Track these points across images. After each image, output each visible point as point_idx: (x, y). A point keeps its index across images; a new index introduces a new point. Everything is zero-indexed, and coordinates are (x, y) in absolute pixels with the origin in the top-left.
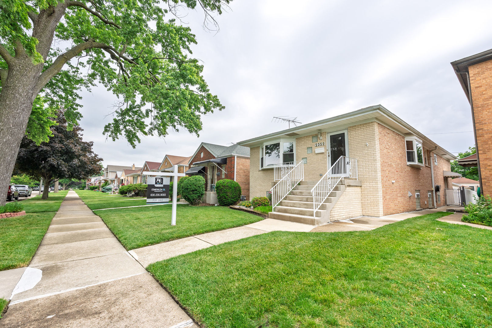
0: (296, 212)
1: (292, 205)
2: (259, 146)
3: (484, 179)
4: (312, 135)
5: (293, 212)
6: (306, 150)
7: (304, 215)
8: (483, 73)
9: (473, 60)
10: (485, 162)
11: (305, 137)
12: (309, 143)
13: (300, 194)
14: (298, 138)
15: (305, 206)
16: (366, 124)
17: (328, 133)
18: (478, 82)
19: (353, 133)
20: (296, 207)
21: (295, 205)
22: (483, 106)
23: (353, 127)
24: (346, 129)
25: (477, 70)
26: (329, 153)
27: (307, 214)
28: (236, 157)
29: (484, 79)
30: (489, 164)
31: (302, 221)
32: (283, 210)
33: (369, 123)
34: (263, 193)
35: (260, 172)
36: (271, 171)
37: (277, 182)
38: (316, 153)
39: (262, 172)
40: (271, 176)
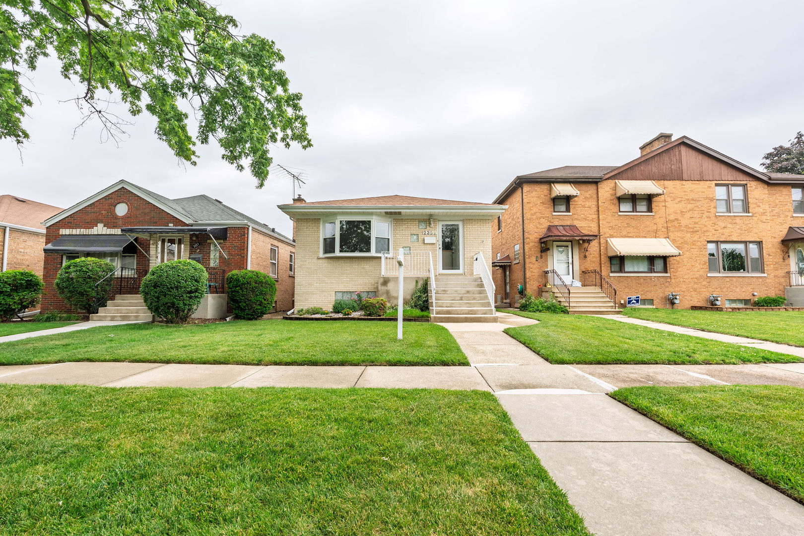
0: (465, 312)
1: (449, 305)
2: (320, 219)
3: (528, 278)
4: (419, 219)
5: (459, 313)
6: (410, 237)
7: (475, 314)
8: (532, 192)
9: (529, 180)
10: (529, 265)
11: (408, 219)
12: (415, 228)
13: (444, 293)
14: (397, 219)
15: (468, 305)
16: (483, 220)
17: (439, 221)
18: (529, 198)
19: (469, 226)
20: (455, 307)
21: (453, 305)
22: (530, 219)
23: (470, 220)
24: (460, 221)
25: (529, 189)
26: (439, 245)
27: (478, 313)
28: (250, 229)
29: (532, 197)
30: (531, 267)
31: (482, 320)
32: (444, 311)
33: (486, 220)
34: (327, 294)
35: (320, 261)
36: (346, 260)
37: (388, 278)
38: (425, 242)
39: (326, 261)
40: (345, 268)
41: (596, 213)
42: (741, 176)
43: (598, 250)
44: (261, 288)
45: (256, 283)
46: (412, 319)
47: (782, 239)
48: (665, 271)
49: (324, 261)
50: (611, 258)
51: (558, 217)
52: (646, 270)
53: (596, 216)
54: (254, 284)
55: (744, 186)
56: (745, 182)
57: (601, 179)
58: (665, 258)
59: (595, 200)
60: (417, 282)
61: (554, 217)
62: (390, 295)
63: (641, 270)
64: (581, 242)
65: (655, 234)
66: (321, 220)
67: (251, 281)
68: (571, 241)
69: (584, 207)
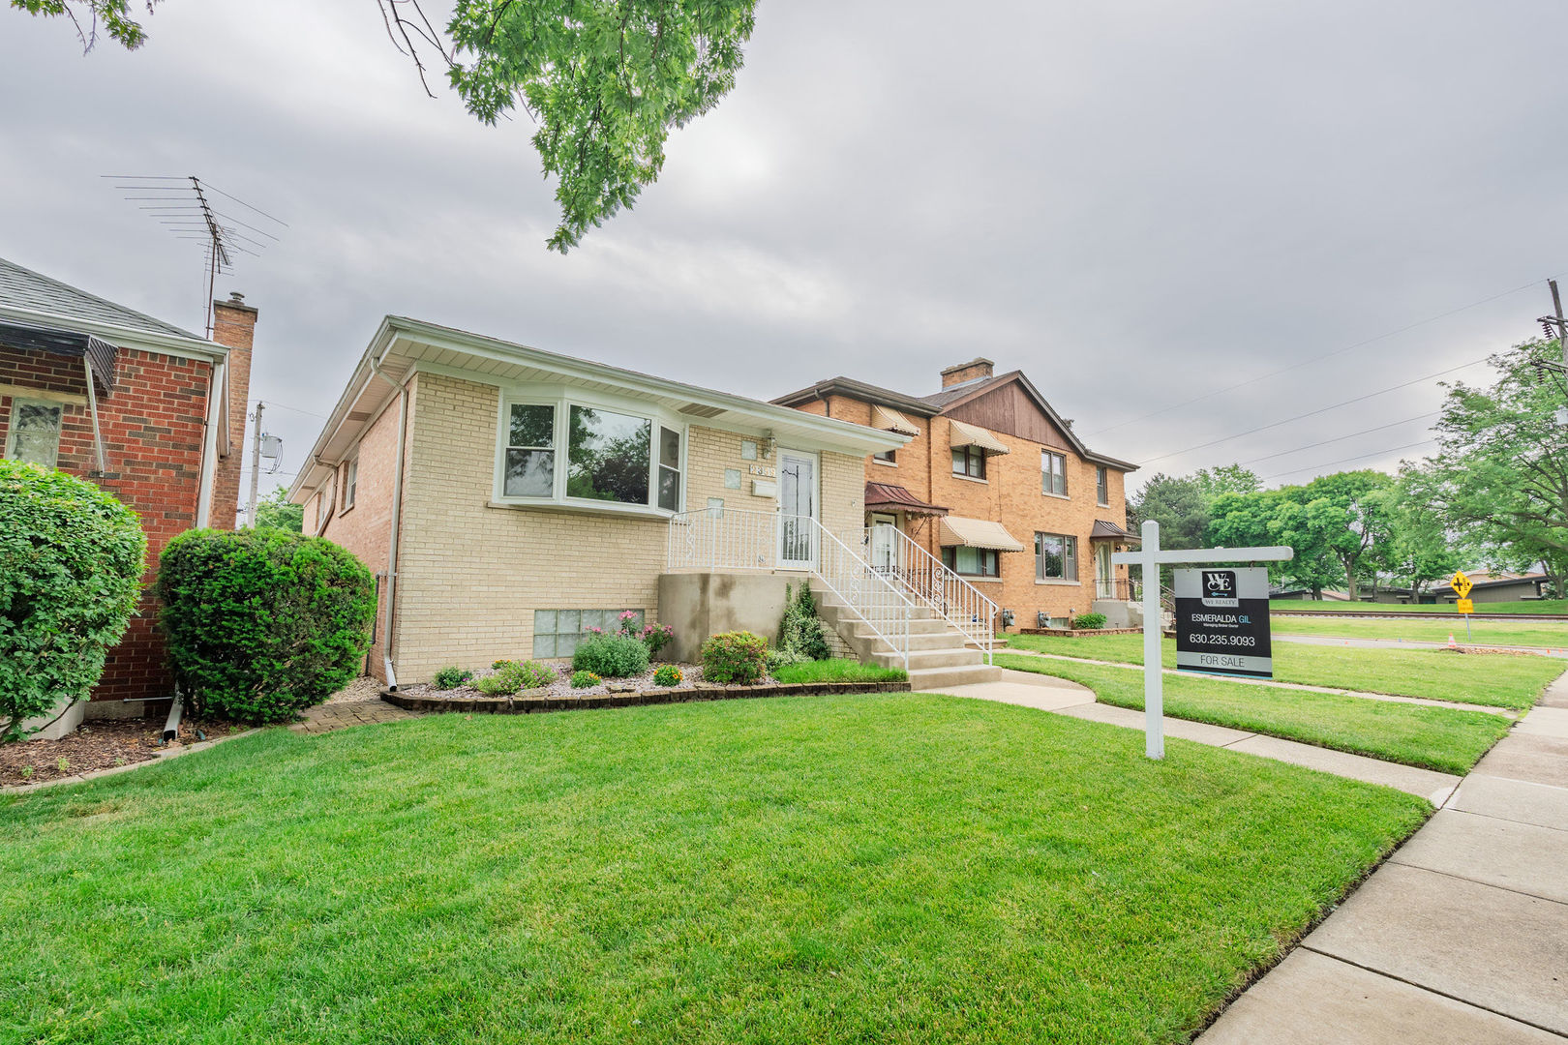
2: (497, 388)
11: (721, 432)
16: (853, 457)
19: (831, 468)
23: (831, 454)
24: (814, 453)
25: (842, 406)
26: (778, 502)
33: (857, 459)
34: (510, 617)
35: (494, 516)
36: (571, 521)
37: (731, 576)
38: (757, 492)
39: (511, 517)
40: (567, 543)
41: (927, 469)
42: (1063, 445)
43: (928, 534)
44: (350, 599)
45: (332, 582)
46: (873, 686)
47: (1089, 535)
48: (997, 575)
49: (505, 516)
50: (944, 549)
51: (882, 468)
52: (975, 572)
53: (927, 475)
54: (324, 583)
55: (1063, 457)
56: (1064, 452)
57: (938, 412)
58: (996, 553)
59: (925, 447)
60: (789, 589)
61: (876, 467)
62: (735, 621)
63: (970, 571)
64: (910, 517)
65: (988, 515)
66: (501, 393)
67: (314, 576)
68: (895, 515)
69: (912, 455)
